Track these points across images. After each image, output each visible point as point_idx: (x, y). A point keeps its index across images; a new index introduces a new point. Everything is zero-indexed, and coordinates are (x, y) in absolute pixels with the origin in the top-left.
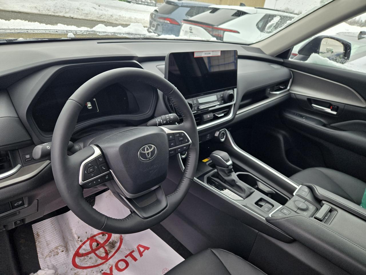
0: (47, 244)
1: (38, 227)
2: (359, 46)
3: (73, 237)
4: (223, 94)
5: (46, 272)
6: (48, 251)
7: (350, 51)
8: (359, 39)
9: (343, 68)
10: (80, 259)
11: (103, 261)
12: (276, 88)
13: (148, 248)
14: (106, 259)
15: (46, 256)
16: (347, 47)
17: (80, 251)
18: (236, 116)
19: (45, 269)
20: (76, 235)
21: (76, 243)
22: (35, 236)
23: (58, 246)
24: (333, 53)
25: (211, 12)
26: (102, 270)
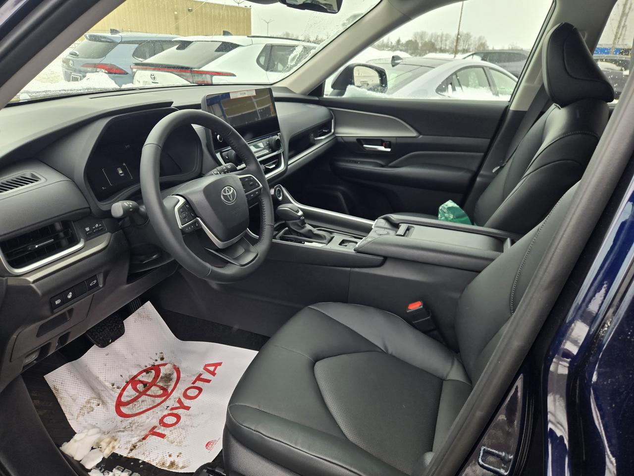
0: (73, 399)
1: (53, 379)
2: (396, 75)
3: (105, 386)
4: (269, 141)
5: (86, 434)
6: (78, 408)
7: (386, 77)
8: (393, 66)
9: (384, 97)
10: (129, 408)
11: (164, 398)
12: (320, 132)
13: (220, 364)
14: (166, 394)
15: (77, 415)
16: (382, 74)
17: (122, 400)
18: (289, 167)
19: (84, 431)
20: (107, 382)
21: (112, 393)
22: (54, 391)
23: (90, 399)
24: (369, 86)
25: (178, 49)
26: (167, 407)
